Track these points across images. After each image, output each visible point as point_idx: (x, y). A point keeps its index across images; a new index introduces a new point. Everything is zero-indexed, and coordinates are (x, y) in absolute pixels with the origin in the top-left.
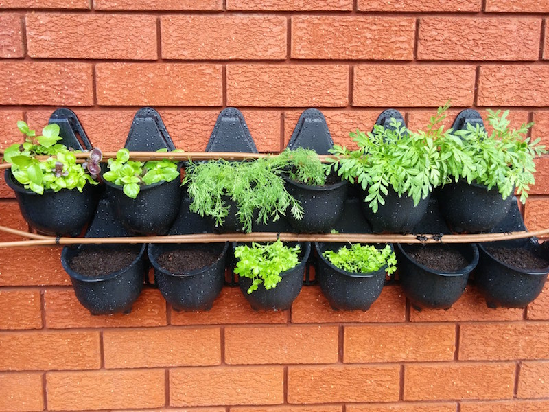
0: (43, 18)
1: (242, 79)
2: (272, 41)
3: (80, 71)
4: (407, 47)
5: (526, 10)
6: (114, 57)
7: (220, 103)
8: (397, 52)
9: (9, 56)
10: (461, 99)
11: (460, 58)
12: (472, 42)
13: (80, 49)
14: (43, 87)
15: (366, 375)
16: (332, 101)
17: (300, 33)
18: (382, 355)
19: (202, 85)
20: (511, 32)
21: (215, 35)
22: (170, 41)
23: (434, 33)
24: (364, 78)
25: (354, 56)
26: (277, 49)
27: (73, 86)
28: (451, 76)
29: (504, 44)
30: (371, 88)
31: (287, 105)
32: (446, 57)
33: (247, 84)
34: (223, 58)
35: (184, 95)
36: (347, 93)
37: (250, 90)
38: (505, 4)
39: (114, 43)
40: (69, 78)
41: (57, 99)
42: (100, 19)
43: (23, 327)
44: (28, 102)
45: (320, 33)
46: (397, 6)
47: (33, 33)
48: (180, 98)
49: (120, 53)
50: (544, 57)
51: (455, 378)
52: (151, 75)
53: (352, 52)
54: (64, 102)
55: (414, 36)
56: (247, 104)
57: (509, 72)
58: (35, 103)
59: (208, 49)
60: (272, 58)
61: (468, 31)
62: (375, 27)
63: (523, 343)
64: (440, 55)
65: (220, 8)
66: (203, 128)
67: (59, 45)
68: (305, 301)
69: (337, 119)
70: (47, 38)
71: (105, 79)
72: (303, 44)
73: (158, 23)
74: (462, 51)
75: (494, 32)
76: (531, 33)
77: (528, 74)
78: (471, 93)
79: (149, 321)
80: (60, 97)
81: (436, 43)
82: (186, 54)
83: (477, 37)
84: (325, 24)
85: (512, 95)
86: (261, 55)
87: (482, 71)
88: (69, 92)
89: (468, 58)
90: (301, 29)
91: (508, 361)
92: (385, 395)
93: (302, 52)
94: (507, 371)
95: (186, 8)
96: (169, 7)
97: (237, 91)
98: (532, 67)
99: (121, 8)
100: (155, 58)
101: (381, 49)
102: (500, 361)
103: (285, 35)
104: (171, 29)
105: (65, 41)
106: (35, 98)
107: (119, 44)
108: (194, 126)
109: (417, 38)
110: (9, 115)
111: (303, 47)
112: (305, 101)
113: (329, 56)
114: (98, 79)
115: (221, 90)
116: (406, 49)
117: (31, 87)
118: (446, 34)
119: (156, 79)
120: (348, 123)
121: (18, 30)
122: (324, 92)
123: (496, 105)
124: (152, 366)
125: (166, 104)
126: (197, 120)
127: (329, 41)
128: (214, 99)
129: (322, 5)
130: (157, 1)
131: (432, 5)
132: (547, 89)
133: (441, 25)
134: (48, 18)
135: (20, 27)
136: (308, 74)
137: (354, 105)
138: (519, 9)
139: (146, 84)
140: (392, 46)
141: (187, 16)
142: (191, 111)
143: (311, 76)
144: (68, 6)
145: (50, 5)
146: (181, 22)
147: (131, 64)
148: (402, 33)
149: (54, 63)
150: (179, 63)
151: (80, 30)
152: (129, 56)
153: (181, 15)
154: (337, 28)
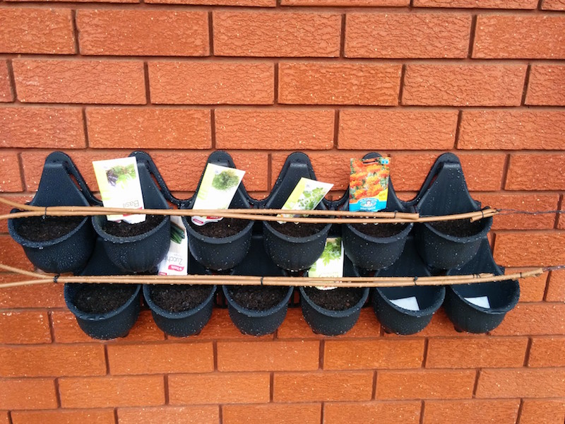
0: (29, 63)
1: (231, 123)
2: (260, 87)
3: (71, 115)
4: (393, 93)
5: (513, 56)
6: (103, 102)
8: (382, 98)
10: (442, 143)
11: (444, 103)
12: (456, 88)
13: (69, 93)
14: (35, 130)
15: (343, 380)
16: (318, 144)
17: (287, 80)
18: (357, 363)
19: (191, 129)
20: (496, 78)
21: (202, 80)
22: (159, 86)
23: (419, 80)
24: (349, 123)
25: (340, 101)
26: (264, 94)
27: (64, 130)
28: (433, 121)
29: (487, 90)
30: (356, 132)
31: (274, 148)
32: (430, 102)
33: (235, 128)
34: (211, 103)
35: (174, 138)
36: (333, 136)
37: (238, 134)
38: (492, 51)
39: (102, 88)
40: (60, 122)
41: (50, 143)
42: (87, 64)
43: (34, 342)
44: (21, 145)
45: (307, 80)
46: (384, 53)
47: (21, 78)
48: (170, 139)
49: (109, 97)
50: (526, 103)
52: (140, 120)
53: (338, 97)
54: (57, 145)
55: (399, 82)
57: (490, 117)
58: (29, 146)
59: (196, 93)
60: (259, 103)
61: (453, 77)
62: (361, 74)
63: (484, 355)
64: (424, 101)
65: (208, 54)
66: (193, 169)
67: (48, 89)
68: (289, 320)
70: (36, 83)
72: (290, 89)
73: (146, 67)
74: (446, 97)
75: (479, 78)
76: (516, 80)
77: (509, 119)
78: (452, 136)
80: (53, 140)
81: (421, 89)
82: (175, 98)
83: (462, 83)
84: (312, 70)
85: (491, 139)
86: (248, 101)
87: (464, 116)
88: (61, 136)
89: (450, 104)
90: (288, 75)
91: (469, 369)
92: (359, 396)
93: (289, 97)
94: (468, 377)
95: (173, 54)
96: (156, 53)
97: (225, 134)
98: (513, 111)
99: (107, 53)
100: (145, 102)
101: (367, 95)
102: (462, 369)
103: (272, 81)
104: (159, 74)
105: (54, 86)
106: (28, 141)
107: (108, 90)
108: (185, 168)
109: (402, 84)
110: (4, 157)
111: (289, 93)
112: (292, 144)
113: (316, 101)
114: (88, 123)
115: (210, 133)
116: (391, 95)
117: (24, 131)
118: (431, 81)
119: (146, 124)
120: (333, 165)
121: (5, 76)
122: (310, 136)
123: (475, 148)
124: (152, 373)
125: (157, 147)
126: (187, 162)
127: (315, 88)
128: (203, 142)
129: (309, 52)
130: (143, 47)
131: (419, 52)
132: (527, 134)
133: (426, 72)
134: (35, 65)
135: (7, 72)
136: (294, 118)
137: (339, 148)
138: (506, 55)
139: (136, 128)
140: (378, 92)
141: (175, 62)
142: (181, 154)
143: (297, 120)
144: (54, 52)
145: (36, 51)
146: (169, 68)
147: (120, 109)
148: (388, 79)
149: (44, 107)
150: (168, 108)
151: (68, 74)
152: (118, 101)
153: (169, 61)
154: (324, 75)
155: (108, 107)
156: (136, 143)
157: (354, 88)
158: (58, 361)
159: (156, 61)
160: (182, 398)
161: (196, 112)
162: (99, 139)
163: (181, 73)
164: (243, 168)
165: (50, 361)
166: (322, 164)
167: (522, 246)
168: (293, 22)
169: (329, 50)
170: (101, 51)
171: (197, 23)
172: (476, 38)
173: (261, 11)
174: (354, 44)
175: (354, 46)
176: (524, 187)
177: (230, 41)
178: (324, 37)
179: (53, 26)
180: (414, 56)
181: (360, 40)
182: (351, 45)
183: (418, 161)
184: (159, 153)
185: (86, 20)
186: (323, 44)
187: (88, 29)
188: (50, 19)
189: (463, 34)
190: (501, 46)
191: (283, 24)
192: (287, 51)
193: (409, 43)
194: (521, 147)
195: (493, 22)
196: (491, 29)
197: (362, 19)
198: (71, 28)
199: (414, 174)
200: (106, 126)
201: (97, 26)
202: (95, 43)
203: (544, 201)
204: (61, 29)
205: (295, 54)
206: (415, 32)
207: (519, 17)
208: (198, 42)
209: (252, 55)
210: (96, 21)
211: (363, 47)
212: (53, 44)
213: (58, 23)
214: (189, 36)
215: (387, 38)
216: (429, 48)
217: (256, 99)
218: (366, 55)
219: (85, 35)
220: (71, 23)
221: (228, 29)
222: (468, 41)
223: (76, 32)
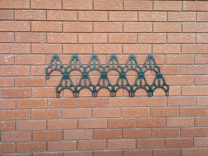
0: (51, 34)
1: (97, 47)
2: (104, 39)
3: (59, 46)
4: (136, 40)
5: (163, 32)
6: (67, 43)
7: (92, 53)
8: (133, 41)
9: (43, 42)
10: (148, 52)
11: (148, 43)
12: (150, 39)
13: (60, 41)
14: (51, 49)
16: (118, 53)
17: (111, 37)
18: (132, 115)
19: (88, 49)
20: (159, 37)
21: (91, 38)
22: (80, 39)
23: (142, 37)
24: (126, 47)
25: (123, 42)
26: (105, 41)
27: (58, 49)
28: (146, 47)
29: (158, 39)
30: (127, 50)
31: (108, 53)
32: (144, 42)
34: (93, 43)
36: (122, 51)
37: (99, 50)
38: (158, 30)
39: (67, 39)
40: (57, 47)
41: (54, 52)
42: (65, 34)
43: (43, 108)
44: (47, 53)
45: (115, 37)
46: (133, 31)
47: (49, 37)
48: (82, 51)
49: (69, 42)
50: (168, 42)
51: (150, 121)
54: (56, 53)
56: (98, 53)
57: (160, 46)
59: (89, 41)
61: (150, 36)
62: (128, 36)
63: (167, 112)
64: (143, 42)
65: (92, 32)
66: (88, 59)
69: (119, 57)
70: (52, 38)
71: (65, 48)
72: (111, 39)
73: (78, 35)
74: (148, 41)
75: (156, 37)
76: (164, 37)
77: (164, 46)
78: (151, 50)
79: (74, 106)
81: (142, 39)
82: (84, 42)
83: (152, 38)
84: (116, 35)
85: (160, 51)
86: (101, 42)
87: (153, 46)
88: (57, 51)
89: (150, 43)
91: (164, 117)
92: (133, 126)
93: (111, 41)
94: (164, 119)
95: (84, 32)
96: (80, 32)
97: (96, 50)
98: (165, 44)
99: (69, 32)
100: (77, 43)
101: (129, 41)
102: (162, 117)
103: (107, 37)
104: (81, 36)
105: (56, 39)
106: (49, 52)
107: (69, 40)
108: (86, 58)
109: (138, 38)
110: (42, 56)
112: (112, 52)
113: (118, 42)
114: (63, 48)
115: (92, 50)
117: (48, 49)
119: (77, 48)
120: (122, 58)
121: (45, 37)
122: (116, 50)
123: (157, 53)
124: (74, 118)
125: (79, 53)
127: (117, 39)
128: (91, 52)
129: (115, 31)
130: (78, 30)
131: (141, 31)
132: (169, 50)
133: (143, 35)
134: (53, 34)
135: (46, 36)
136: (112, 46)
137: (123, 53)
138: (161, 32)
139: (75, 49)
140: (132, 40)
141: (85, 33)
142: (85, 55)
143: (113, 47)
144: (57, 31)
145: (53, 31)
146: (83, 35)
147: (71, 44)
148: (134, 37)
149: (53, 44)
150: (82, 44)
151: (60, 37)
152: (71, 43)
153: (83, 33)
154: (119, 36)
155: (68, 44)
156: (74, 52)
157: (126, 39)
158: (49, 114)
159: (80, 33)
160: (82, 126)
161: (89, 45)
162: (65, 52)
163: (86, 36)
164: (100, 58)
165: (46, 114)
166: (120, 57)
167: (173, 79)
168: (112, 24)
169: (120, 30)
170: (68, 31)
171: (90, 25)
172: (154, 28)
173: (105, 22)
176: (171, 63)
177: (97, 29)
178: (119, 28)
179: (58, 26)
180: (140, 32)
181: (127, 28)
182: (125, 29)
183: (143, 57)
184: (80, 55)
185: (65, 24)
186: (119, 29)
187: (65, 26)
188: (57, 24)
189: (151, 27)
190: (160, 29)
191: (109, 25)
192: (110, 31)
193: (138, 29)
194: (168, 53)
195: (157, 24)
196: (157, 26)
197: (127, 24)
198: (62, 26)
199: (143, 60)
200: (67, 48)
201: (68, 26)
202: (67, 29)
203: (176, 67)
204: (59, 26)
205: (112, 31)
206: (140, 26)
207: (163, 23)
208: (90, 29)
209: (102, 32)
210: (67, 25)
211: (128, 30)
212: (57, 30)
213: (59, 25)
214: (88, 28)
215: (133, 28)
216: (143, 30)
217: (103, 42)
218: (129, 32)
219: (65, 28)
220: (62, 25)
221: (97, 26)
222: (152, 28)
223: (63, 27)
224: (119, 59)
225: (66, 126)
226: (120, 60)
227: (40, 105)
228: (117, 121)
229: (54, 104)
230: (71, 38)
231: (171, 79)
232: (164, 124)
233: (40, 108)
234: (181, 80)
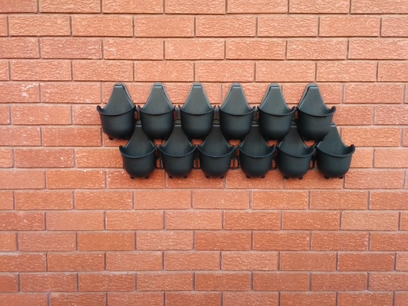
0: (111, 40)
1: (203, 68)
2: (217, 51)
3: (127, 65)
4: (282, 53)
5: (340, 35)
6: (143, 58)
7: (193, 80)
8: (277, 56)
9: (95, 58)
10: (308, 78)
11: (308, 58)
12: (313, 51)
13: (128, 55)
14: (110, 72)
15: (263, 215)
16: (246, 79)
17: (230, 47)
18: (271, 205)
19: (184, 71)
20: (332, 45)
21: (190, 48)
22: (169, 51)
23: (295, 47)
24: (261, 68)
25: (257, 57)
26: (219, 54)
27: (124, 72)
28: (303, 67)
29: (329, 51)
30: (265, 73)
31: (224, 81)
32: (300, 58)
33: (205, 71)
34: (194, 59)
35: (175, 76)
36: (253, 75)
37: (206, 74)
38: (329, 33)
39: (143, 52)
40: (122, 68)
41: (116, 78)
42: (137, 41)
43: (96, 187)
44: (103, 80)
45: (240, 47)
46: (276, 34)
47: (106, 48)
48: (173, 77)
49: (146, 56)
50: (349, 58)
51: (308, 218)
52: (160, 67)
53: (255, 55)
54: (120, 79)
55: (285, 48)
56: (205, 80)
57: (332, 65)
58: (106, 80)
59: (187, 54)
60: (217, 58)
61: (311, 45)
62: (266, 44)
64: (298, 57)
65: (193, 36)
67: (118, 53)
69: (248, 87)
70: (113, 50)
71: (139, 69)
72: (232, 52)
73: (164, 42)
74: (308, 55)
75: (324, 45)
76: (342, 46)
77: (342, 66)
78: (313, 75)
79: (157, 186)
80: (118, 77)
81: (295, 51)
82: (177, 57)
83: (316, 48)
84: (243, 43)
85: (333, 76)
86: (212, 57)
87: (318, 65)
88: (122, 75)
89: (311, 58)
91: (336, 210)
92: (273, 226)
93: (231, 56)
94: (335, 215)
95: (177, 36)
96: (169, 35)
97: (200, 74)
98: (344, 62)
99: (147, 36)
100: (162, 59)
101: (269, 54)
102: (331, 209)
103: (223, 48)
104: (170, 45)
105: (121, 51)
106: (106, 77)
107: (146, 53)
108: (180, 91)
110: (94, 85)
112: (233, 79)
113: (245, 57)
114: (135, 69)
115: (193, 74)
117: (105, 72)
118: (300, 47)
119: (163, 69)
120: (253, 89)
121: (99, 46)
122: (242, 74)
123: (326, 81)
124: (157, 208)
125: (167, 80)
126: (181, 88)
127: (244, 51)
128: (189, 78)
129: (241, 34)
130: (164, 33)
131: (293, 34)
132: (352, 73)
133: (298, 43)
134: (114, 41)
135: (101, 45)
136: (234, 66)
137: (256, 81)
138: (336, 35)
139: (158, 71)
140: (274, 53)
141: (178, 39)
142: (179, 84)
143: (236, 67)
144: (123, 35)
145: (115, 35)
146: (175, 42)
147: (151, 62)
148: (279, 47)
149: (116, 61)
150: (173, 61)
151: (128, 46)
152: (150, 58)
153: (175, 39)
154: (248, 45)
155: (145, 61)
156: (157, 78)
157: (263, 51)
158: (107, 199)
159: (169, 39)
160: (172, 225)
161: (187, 63)
162: (140, 77)
163: (180, 44)
164: (209, 91)
165: (103, 200)
166: (248, 89)
167: (357, 134)
168: (233, 20)
169: (250, 33)
170: (144, 35)
171: (189, 22)
172: (320, 27)
173: (219, 16)
174: (262, 30)
175: (262, 31)
176: (354, 102)
177: (203, 30)
178: (248, 27)
179: (124, 24)
180: (291, 35)
181: (265, 28)
182: (261, 30)
183: (297, 88)
184: (168, 84)
185: (139, 21)
186: (248, 30)
187: (139, 25)
188: (123, 21)
189: (314, 25)
190: (333, 30)
191: (228, 21)
192: (230, 33)
193: (288, 29)
194: (350, 81)
195: (328, 19)
196: (328, 22)
197: (266, 19)
198: (132, 25)
199: (296, 94)
200: (143, 70)
201: (143, 23)
202: (142, 31)
203: (365, 109)
204: (127, 25)
205: (234, 35)
206: (291, 24)
207: (340, 16)
208: (189, 30)
209: (214, 36)
210: (143, 21)
211: (266, 31)
212: (123, 32)
213: (126, 22)
214: (185, 27)
215: (278, 27)
216: (299, 31)
217: (215, 56)
218: (268, 35)
219: (138, 28)
220: (132, 23)
221: (203, 24)
222: (317, 28)
223: (134, 26)
224: (248, 92)
225: (141, 224)
226: (249, 94)
227: (92, 182)
228: (240, 216)
229: (117, 181)
230: (150, 49)
231: (353, 133)
232: (335, 224)
233: (91, 188)
234: (374, 135)
